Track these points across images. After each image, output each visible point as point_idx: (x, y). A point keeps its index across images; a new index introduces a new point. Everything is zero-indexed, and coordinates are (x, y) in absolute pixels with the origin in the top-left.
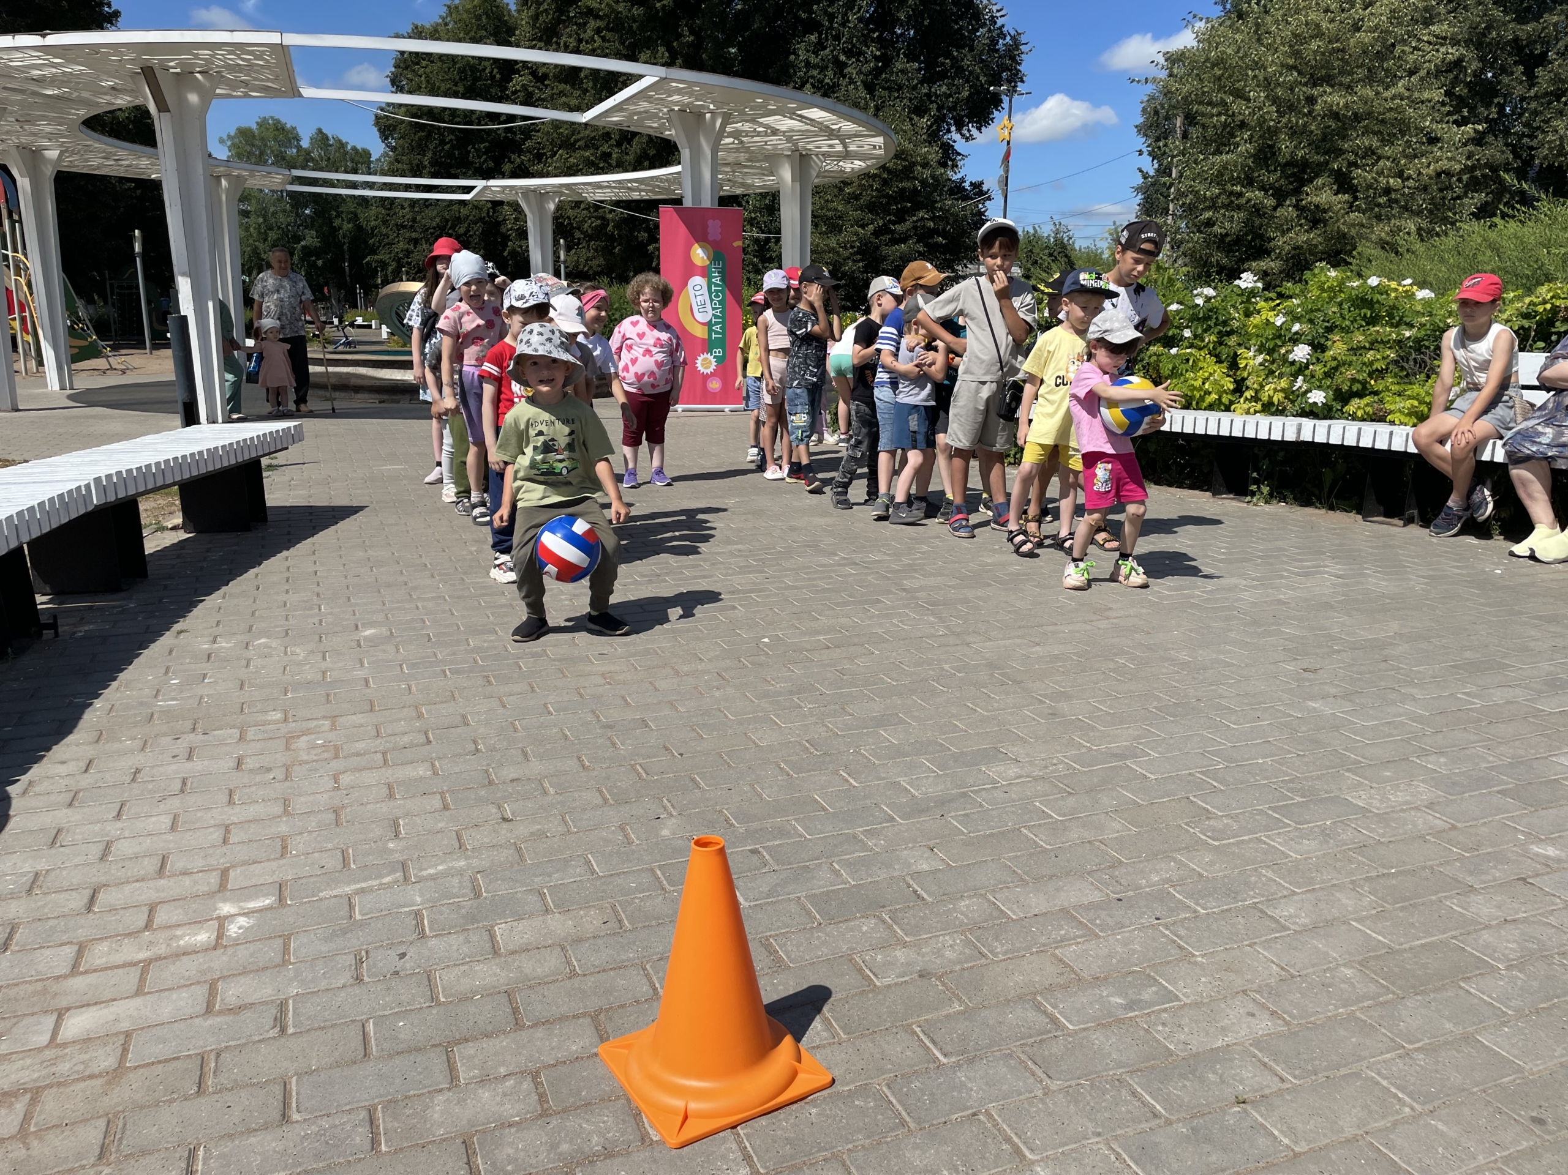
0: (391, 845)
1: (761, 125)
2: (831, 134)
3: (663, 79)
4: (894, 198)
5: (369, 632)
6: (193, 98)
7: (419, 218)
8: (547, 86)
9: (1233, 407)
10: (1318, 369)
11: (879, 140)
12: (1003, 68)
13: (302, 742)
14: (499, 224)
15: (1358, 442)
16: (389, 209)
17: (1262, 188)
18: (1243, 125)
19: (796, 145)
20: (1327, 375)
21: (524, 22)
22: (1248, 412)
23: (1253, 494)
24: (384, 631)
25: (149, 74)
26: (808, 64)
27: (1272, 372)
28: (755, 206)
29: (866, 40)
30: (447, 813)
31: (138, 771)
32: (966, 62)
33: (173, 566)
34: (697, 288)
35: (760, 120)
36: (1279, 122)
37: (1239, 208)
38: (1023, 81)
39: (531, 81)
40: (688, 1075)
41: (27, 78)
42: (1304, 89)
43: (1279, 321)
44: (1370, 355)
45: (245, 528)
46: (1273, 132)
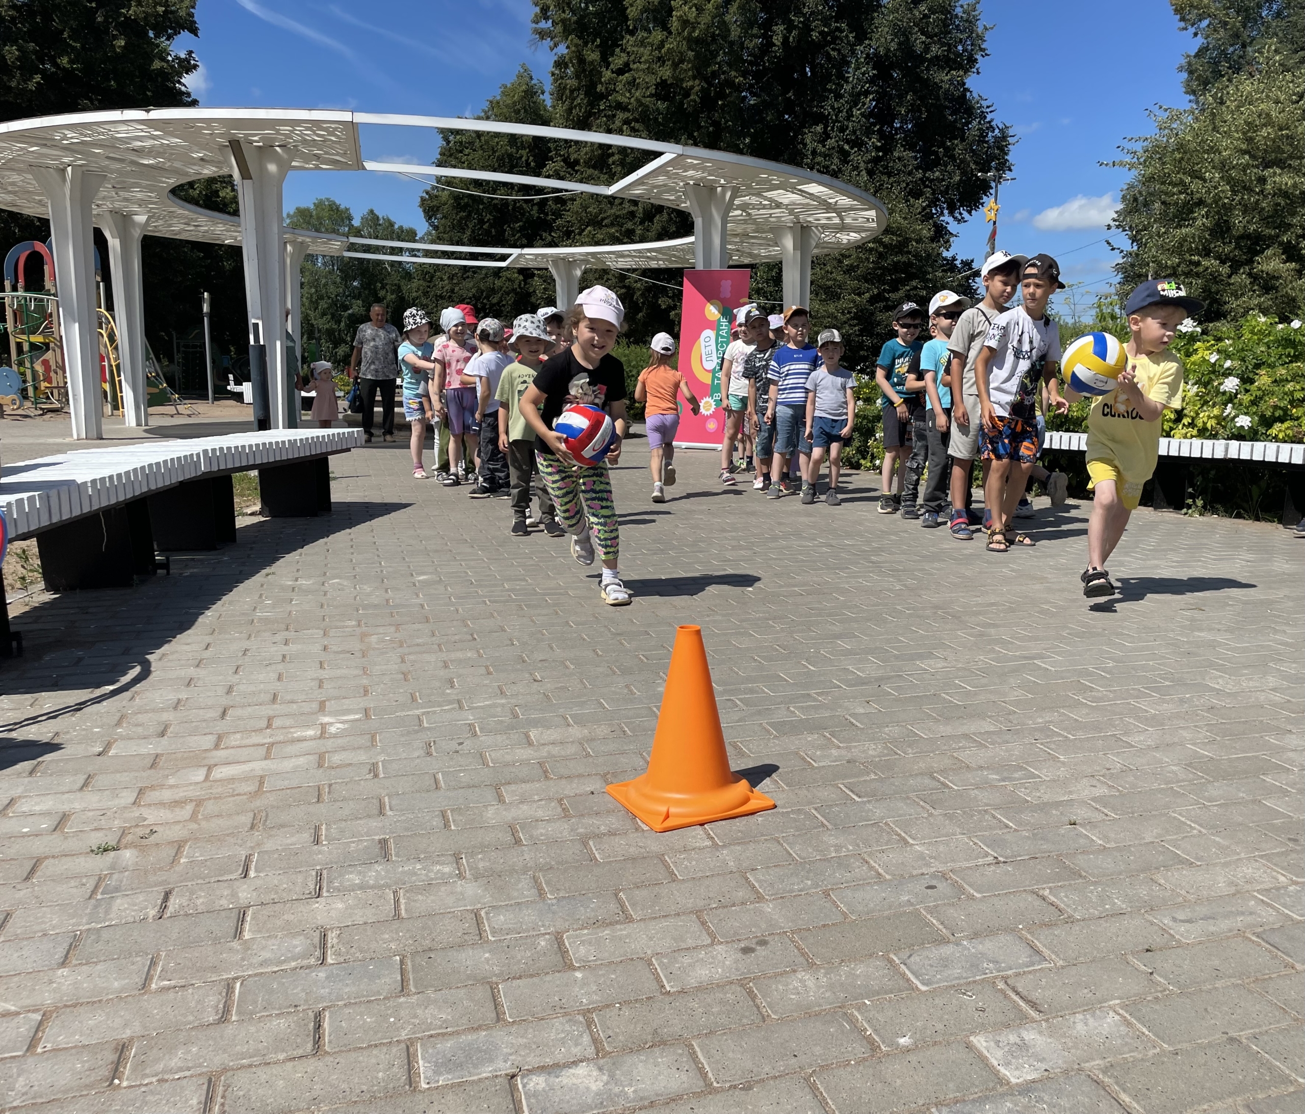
0: (448, 691)
1: (766, 198)
2: (829, 207)
3: (679, 156)
4: (889, 270)
5: (422, 578)
6: (272, 168)
7: (457, 289)
8: (577, 172)
9: (1172, 433)
10: (1246, 398)
11: (872, 214)
12: (993, 157)
13: (374, 639)
14: (529, 295)
15: (1277, 458)
16: (430, 282)
17: (1218, 257)
18: (1201, 203)
19: (797, 217)
20: (1254, 403)
21: (558, 115)
22: (1185, 437)
23: (1189, 507)
24: (435, 577)
25: (235, 146)
26: (814, 152)
27: (1206, 403)
28: (762, 278)
29: (868, 132)
30: (491, 676)
31: (246, 650)
32: (957, 151)
33: (256, 537)
34: (707, 339)
35: (765, 194)
36: (1234, 200)
37: (1198, 275)
38: (1010, 170)
39: (562, 167)
40: (671, 791)
41: (128, 149)
42: (1256, 170)
43: (1213, 358)
44: (1290, 386)
45: (314, 514)
46: (1228, 208)
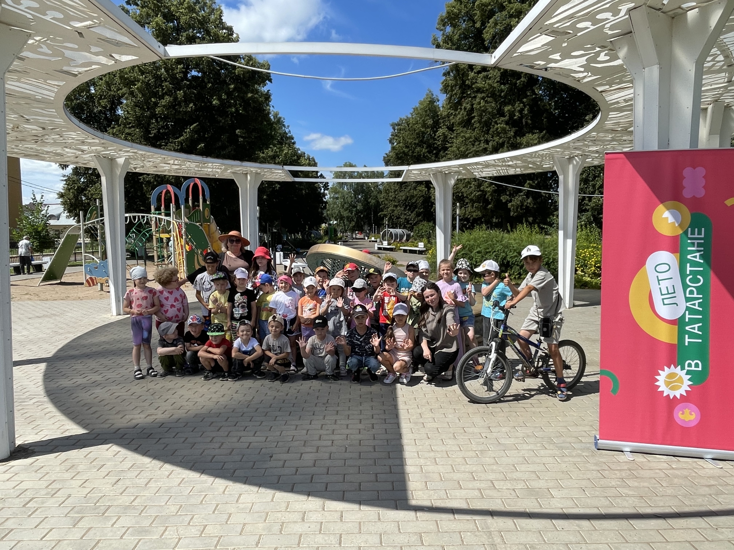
34: (662, 268)
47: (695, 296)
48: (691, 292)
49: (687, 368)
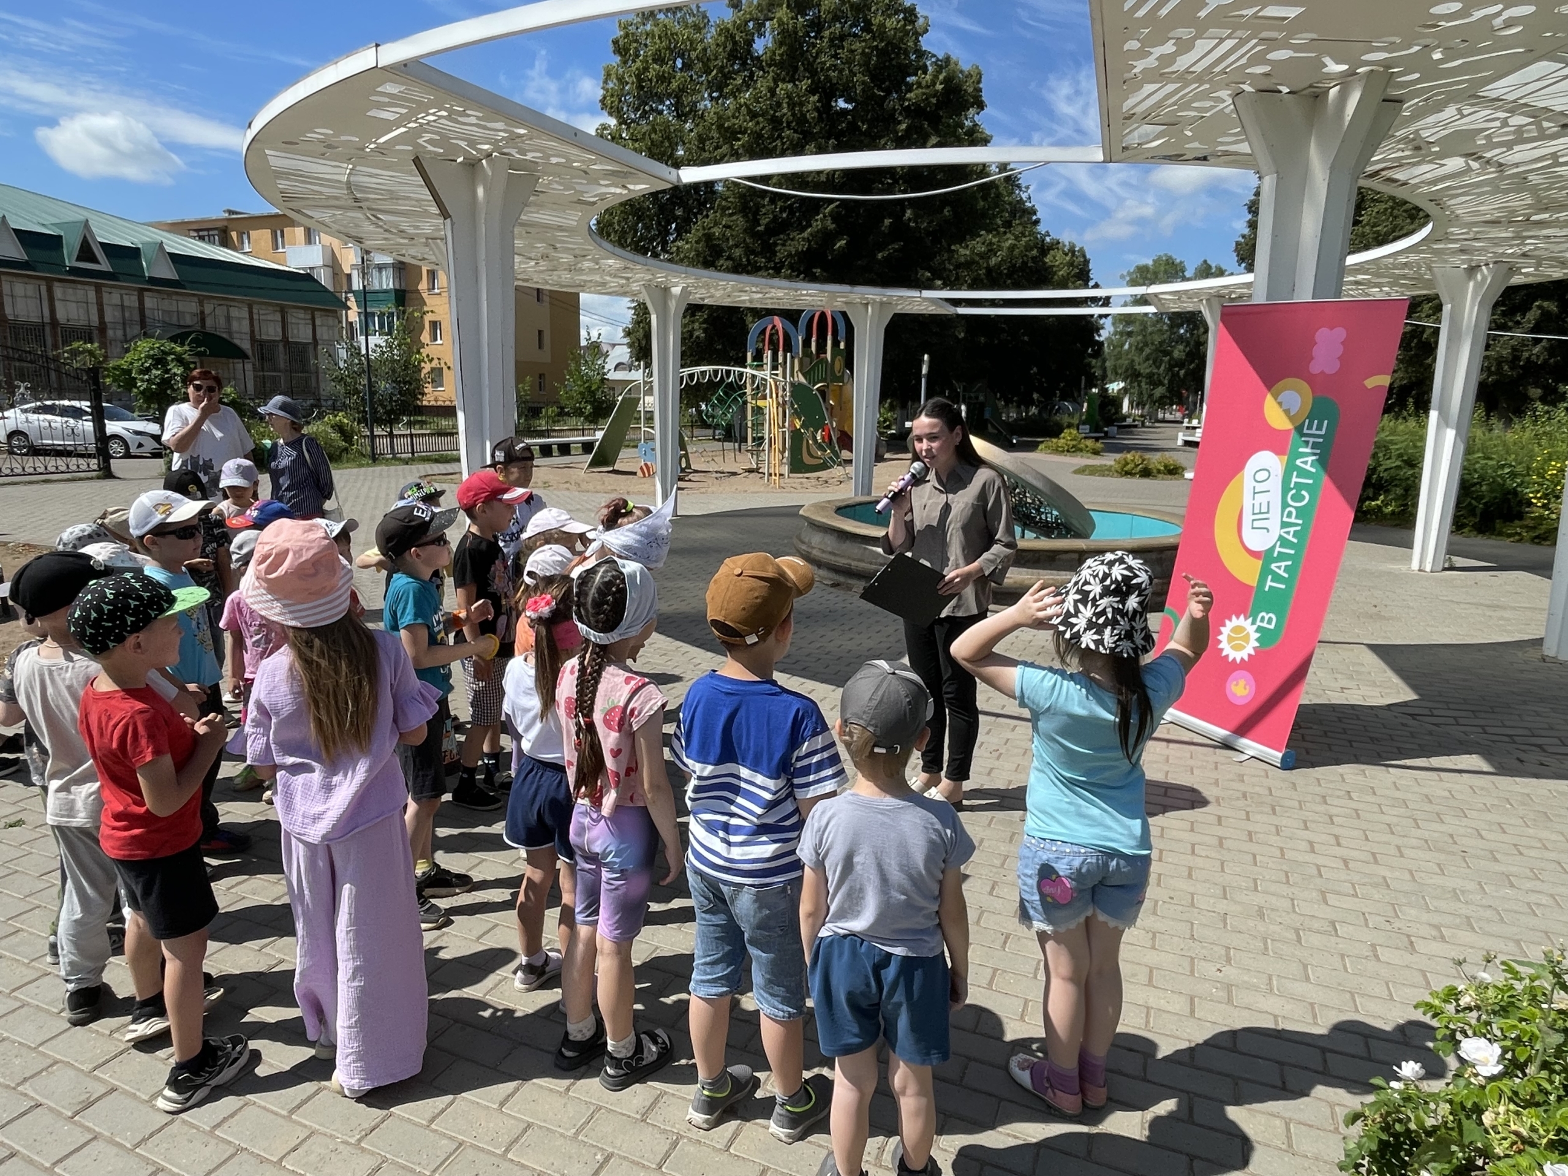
34: (1264, 475)
47: (1293, 520)
48: (1289, 515)
49: (1258, 623)
